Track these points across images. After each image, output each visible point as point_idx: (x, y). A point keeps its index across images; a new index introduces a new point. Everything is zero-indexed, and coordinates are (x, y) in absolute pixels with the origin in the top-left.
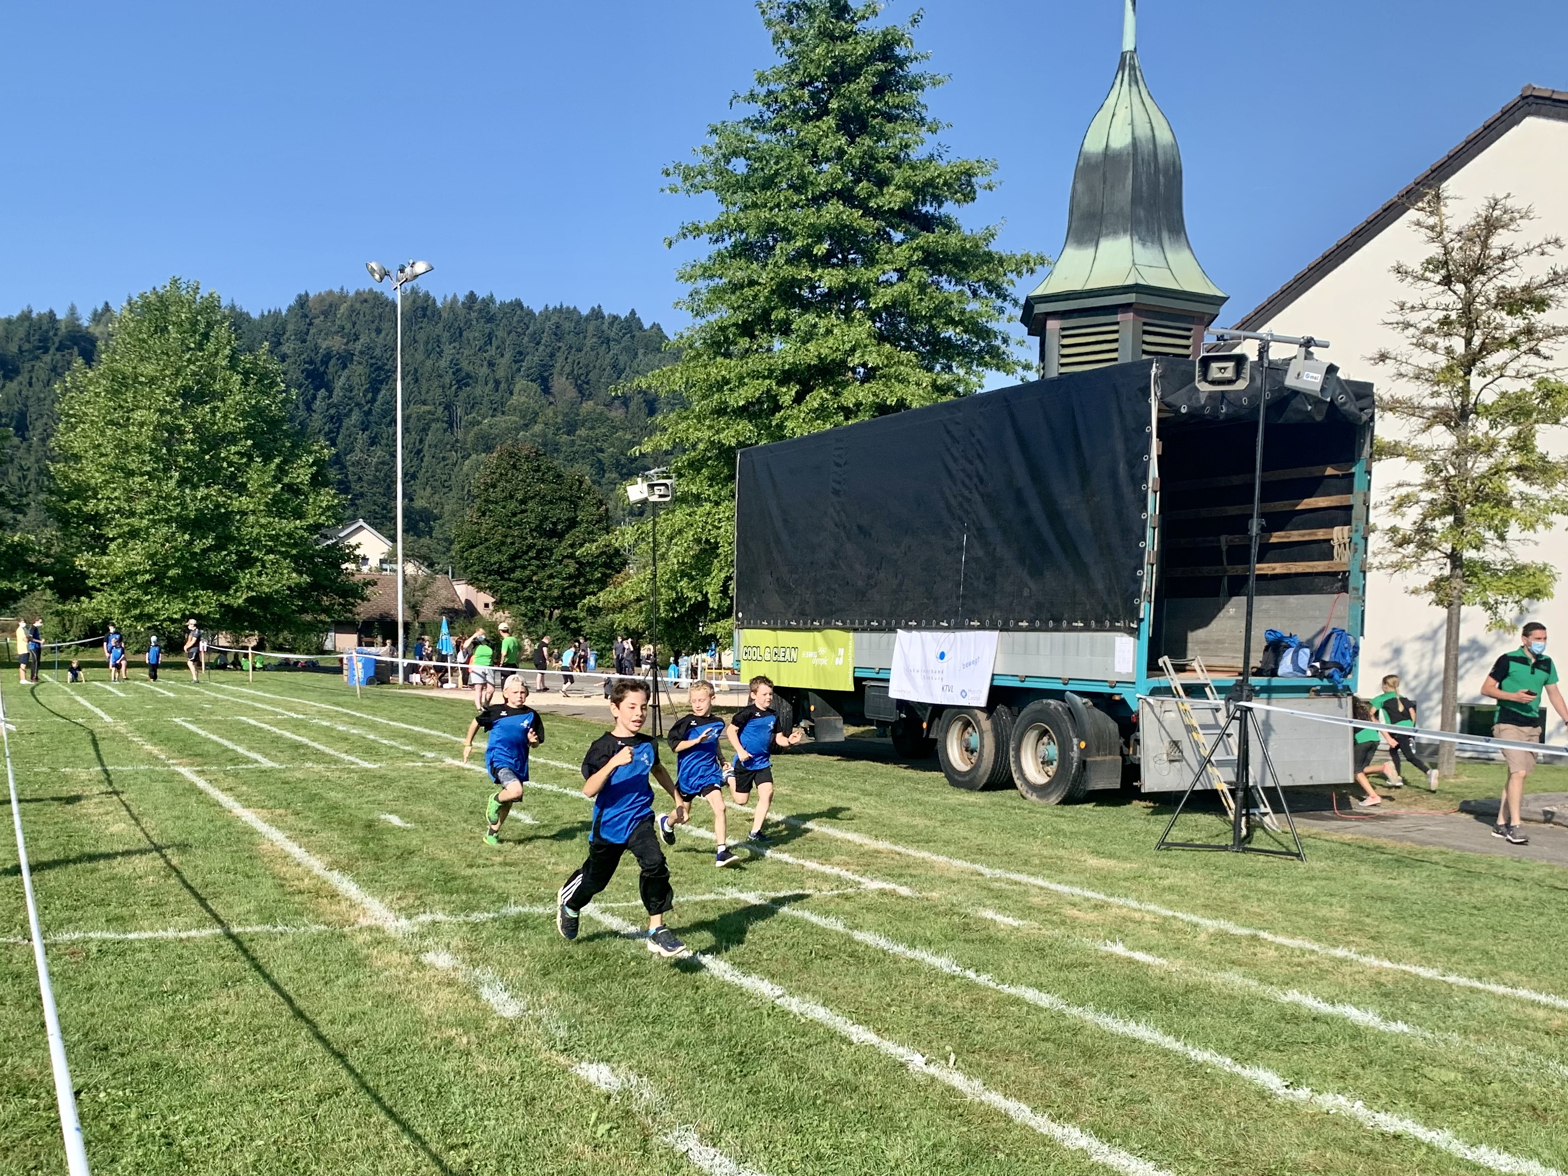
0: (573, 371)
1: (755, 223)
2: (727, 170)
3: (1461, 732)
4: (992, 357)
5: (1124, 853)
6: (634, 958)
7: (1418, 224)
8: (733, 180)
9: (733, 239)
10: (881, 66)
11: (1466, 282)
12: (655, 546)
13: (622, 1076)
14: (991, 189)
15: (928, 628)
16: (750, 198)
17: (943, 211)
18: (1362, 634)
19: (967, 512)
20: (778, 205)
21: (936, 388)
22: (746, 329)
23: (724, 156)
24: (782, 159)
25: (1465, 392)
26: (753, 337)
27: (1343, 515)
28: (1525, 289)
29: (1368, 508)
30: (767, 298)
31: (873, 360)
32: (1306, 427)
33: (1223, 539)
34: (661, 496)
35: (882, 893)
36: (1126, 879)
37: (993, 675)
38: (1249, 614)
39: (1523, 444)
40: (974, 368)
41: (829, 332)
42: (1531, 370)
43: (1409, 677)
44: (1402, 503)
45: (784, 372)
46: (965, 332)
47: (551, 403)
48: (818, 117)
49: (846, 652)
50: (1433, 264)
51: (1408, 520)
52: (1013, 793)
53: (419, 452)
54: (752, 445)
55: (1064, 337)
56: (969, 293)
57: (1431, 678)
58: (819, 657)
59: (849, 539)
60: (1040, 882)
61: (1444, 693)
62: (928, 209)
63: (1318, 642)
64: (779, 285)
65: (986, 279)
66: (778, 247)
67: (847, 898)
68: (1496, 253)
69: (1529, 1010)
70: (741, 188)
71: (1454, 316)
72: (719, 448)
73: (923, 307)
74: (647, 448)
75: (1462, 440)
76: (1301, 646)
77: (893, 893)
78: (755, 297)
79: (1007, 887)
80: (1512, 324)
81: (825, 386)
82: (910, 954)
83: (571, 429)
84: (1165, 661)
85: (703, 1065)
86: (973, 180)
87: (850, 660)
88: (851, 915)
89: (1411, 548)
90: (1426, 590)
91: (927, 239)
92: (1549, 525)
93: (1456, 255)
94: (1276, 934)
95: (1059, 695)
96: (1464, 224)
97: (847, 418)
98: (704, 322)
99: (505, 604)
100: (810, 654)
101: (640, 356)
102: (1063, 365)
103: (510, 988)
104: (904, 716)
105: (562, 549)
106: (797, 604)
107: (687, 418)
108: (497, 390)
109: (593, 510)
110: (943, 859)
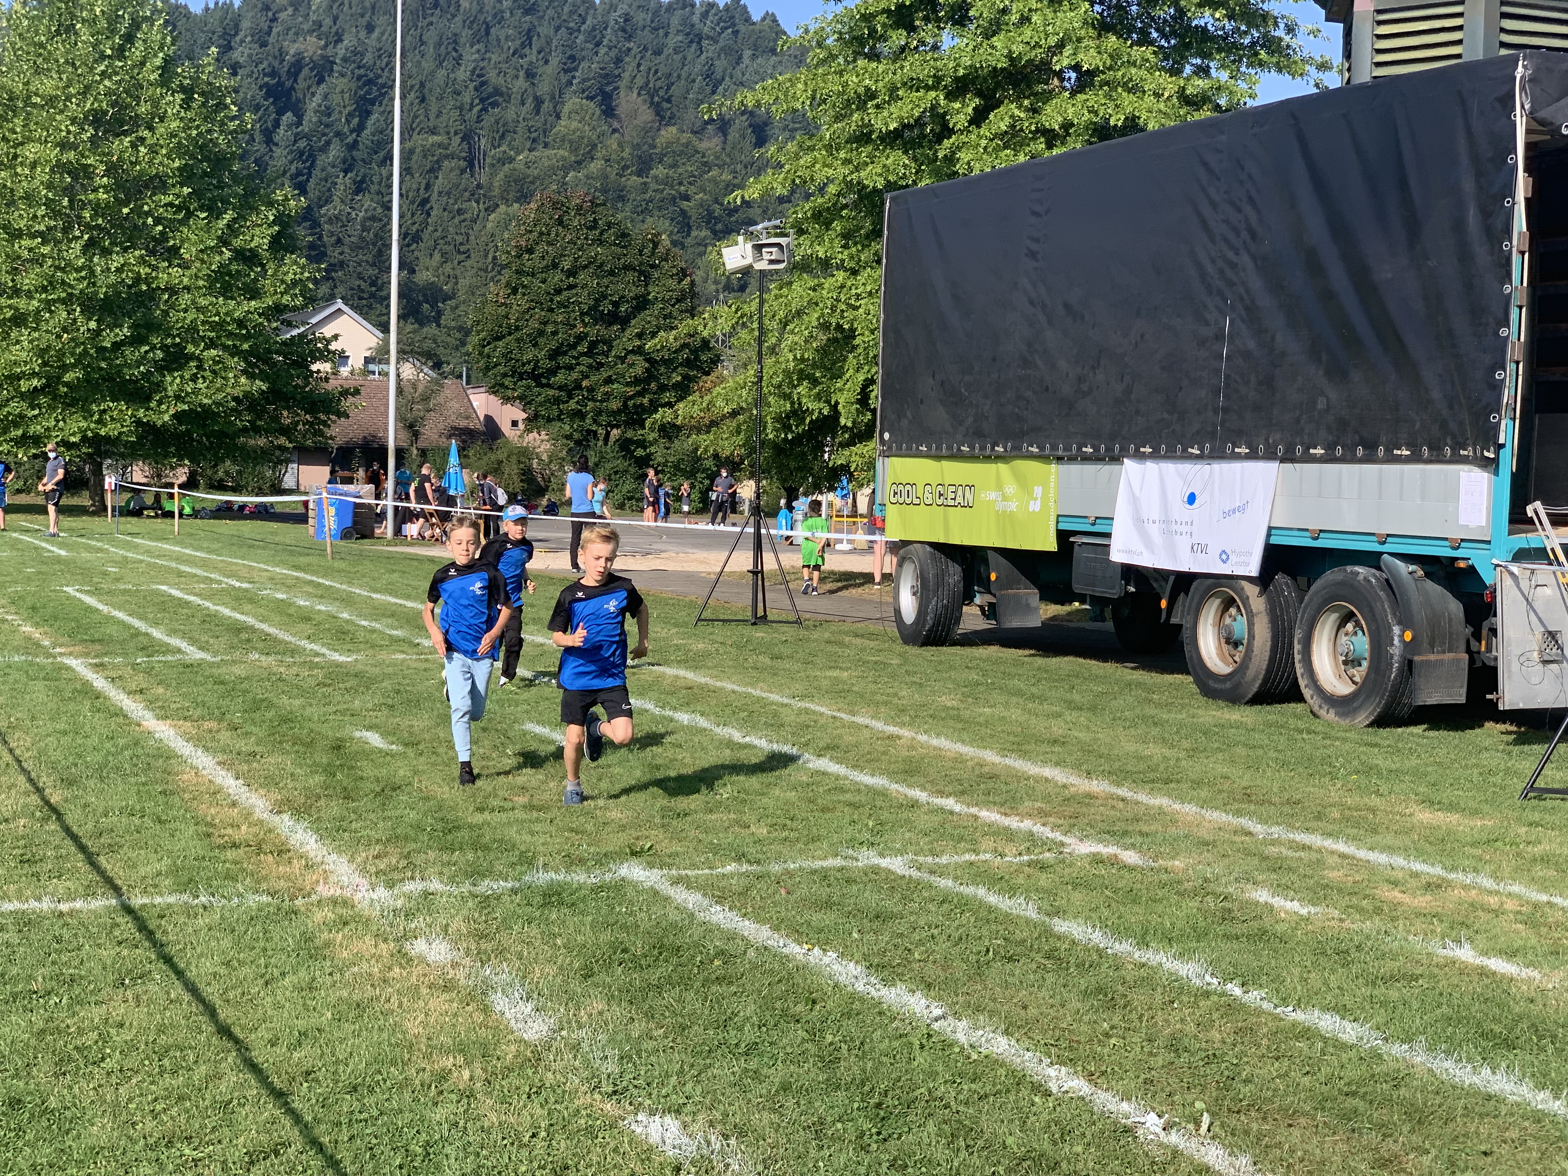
0: (647, 84)
4: (1272, 54)
5: (1473, 804)
12: (761, 334)
13: (699, 1137)
15: (1171, 455)
19: (1231, 284)
21: (1184, 99)
22: (902, 18)
26: (911, 29)
31: (1089, 60)
34: (772, 262)
35: (1097, 860)
36: (1475, 844)
37: (1270, 528)
40: (1243, 69)
41: (1024, 20)
45: (957, 80)
47: (615, 130)
49: (1045, 493)
53: (425, 201)
54: (907, 187)
55: (1380, 23)
58: (1005, 499)
59: (1050, 323)
60: (1341, 847)
67: (1043, 867)
72: (859, 192)
74: (753, 192)
77: (1113, 861)
79: (1291, 854)
81: (1018, 99)
82: (1139, 956)
83: (643, 167)
84: (1536, 508)
85: (821, 1121)
87: (1052, 504)
88: (1050, 893)
97: (1050, 146)
98: (839, 9)
99: (542, 422)
100: (993, 495)
101: (746, 60)
102: (1379, 64)
103: (535, 996)
104: (1132, 589)
105: (626, 340)
106: (970, 419)
107: (812, 149)
108: (538, 113)
109: (672, 283)
110: (1190, 809)
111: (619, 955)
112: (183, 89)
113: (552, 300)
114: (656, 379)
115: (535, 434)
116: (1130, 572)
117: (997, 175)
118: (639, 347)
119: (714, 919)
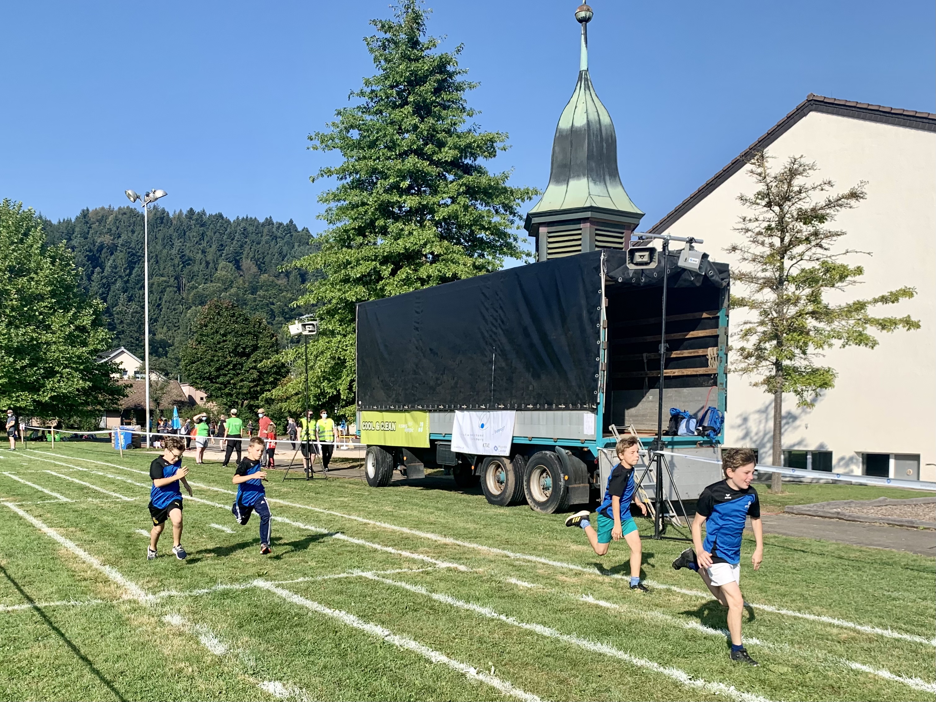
0: (254, 256)
1: (365, 168)
2: (347, 137)
3: (785, 466)
4: (508, 249)
6: (297, 614)
7: (752, 172)
8: (351, 143)
9: (352, 178)
10: (438, 77)
11: (780, 206)
12: (307, 361)
13: (290, 689)
14: (505, 150)
15: (474, 409)
16: (362, 153)
17: (477, 163)
18: (726, 410)
19: (494, 341)
20: (378, 158)
21: (475, 267)
22: (361, 231)
23: (346, 128)
24: (381, 130)
25: (781, 269)
26: (365, 236)
27: (713, 341)
28: (813, 210)
29: (727, 336)
30: (372, 213)
31: (437, 250)
32: (691, 289)
33: (645, 355)
34: (310, 331)
35: (449, 570)
37: (513, 437)
38: (661, 399)
39: (814, 298)
40: (497, 255)
41: (410, 233)
42: (818, 256)
43: (753, 434)
44: (747, 334)
45: (384, 257)
46: (492, 234)
47: (241, 276)
48: (402, 106)
49: (425, 424)
50: (761, 195)
51: (750, 343)
52: (526, 507)
53: (159, 305)
54: (365, 300)
55: (550, 237)
56: (493, 211)
57: (765, 434)
58: (408, 427)
59: (424, 356)
60: (543, 560)
61: (774, 443)
62: (468, 161)
63: (700, 415)
64: (380, 205)
65: (503, 203)
66: (379, 182)
67: (428, 573)
68: (796, 189)
69: (828, 629)
70: (356, 147)
71: (773, 225)
72: (345, 302)
73: (467, 219)
74: (301, 302)
75: (780, 296)
76: (691, 417)
77: (456, 570)
78: (366, 212)
79: (524, 564)
80: (806, 230)
81: (409, 265)
82: (466, 606)
83: (254, 290)
84: (612, 427)
85: (340, 680)
86: (495, 144)
87: (427, 429)
88: (430, 583)
89: (753, 360)
90: (762, 384)
91: (468, 179)
92: (831, 345)
93: (774, 190)
94: (681, 588)
95: (552, 448)
96: (777, 172)
97: (423, 285)
99: (214, 398)
100: (404, 426)
101: (296, 247)
102: (549, 254)
103: (219, 636)
104: (460, 462)
105: (249, 363)
106: (394, 396)
107: (325, 284)
108: (207, 268)
109: (268, 339)
110: (485, 548)
113: (216, 347)
114: (263, 380)
115: (211, 403)
116: (459, 455)
117: (402, 296)
118: (255, 366)
119: (294, 601)
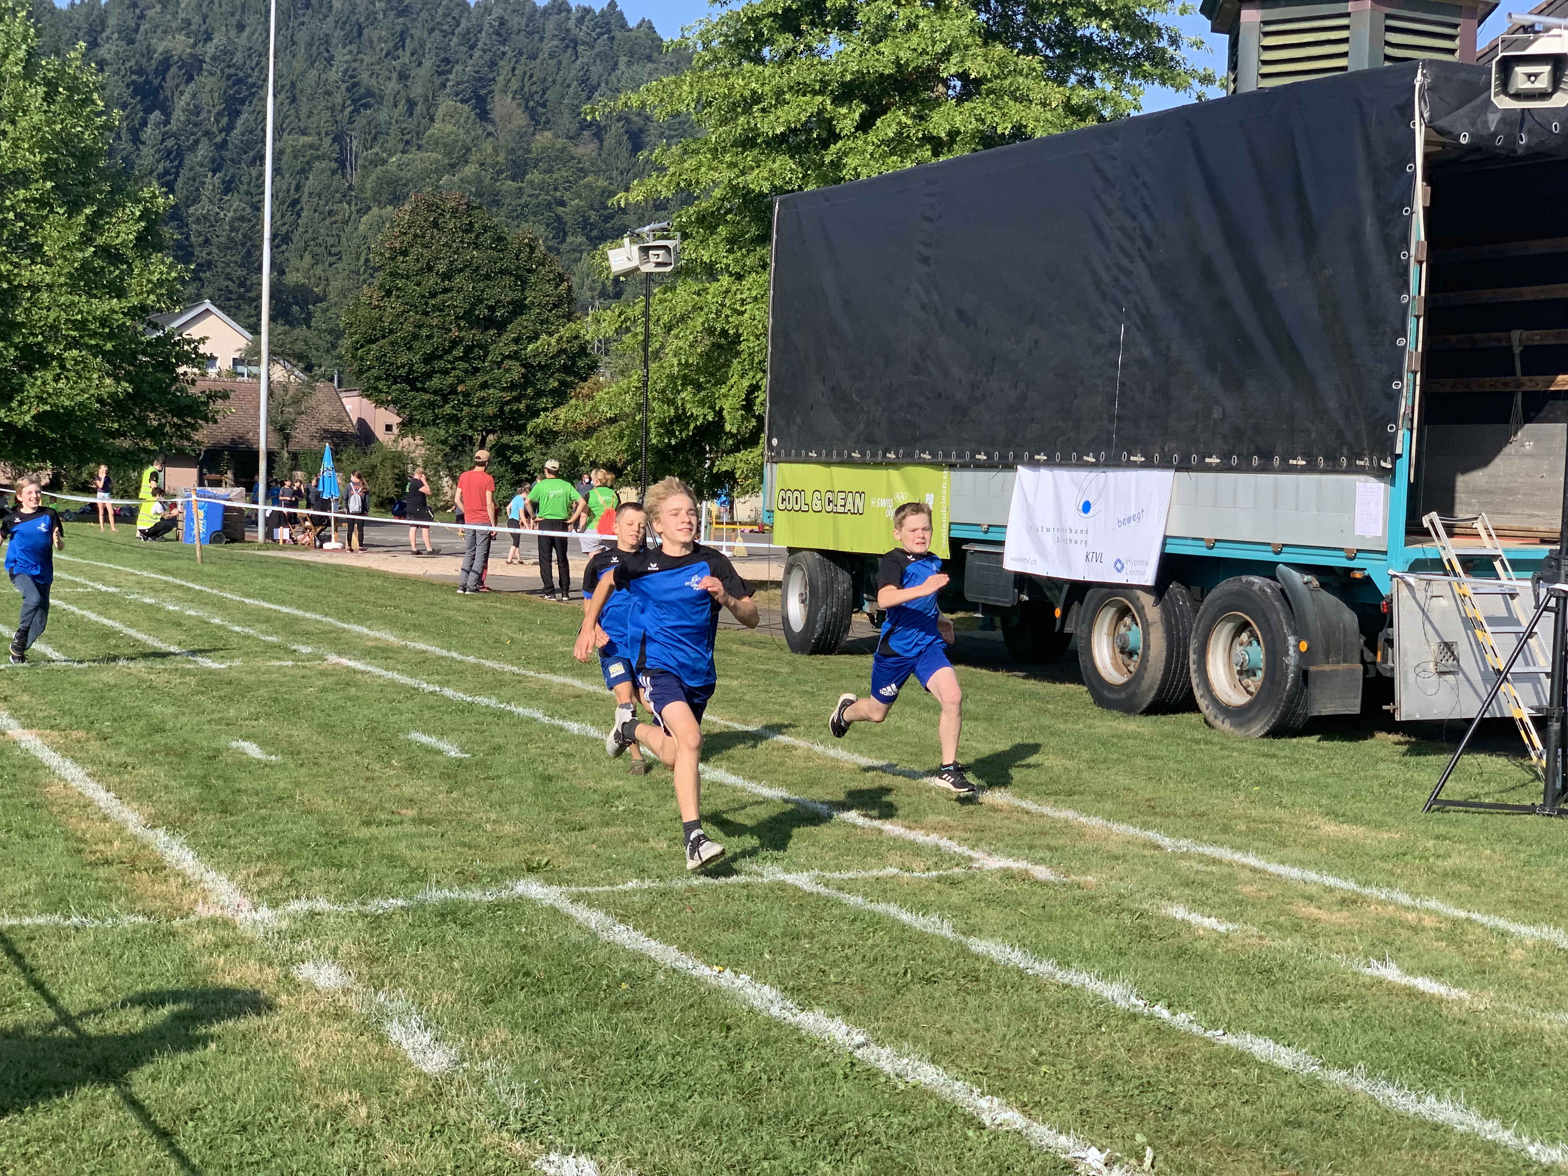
0: (522, 88)
4: (1156, 66)
5: (1377, 816)
6: (627, 976)
12: (646, 338)
15: (1065, 464)
19: (1125, 291)
21: (1071, 109)
31: (976, 68)
33: (1513, 338)
34: (658, 265)
35: (1008, 875)
36: (1384, 858)
37: (1166, 538)
41: (911, 26)
45: (843, 85)
46: (1115, 27)
47: (489, 134)
49: (937, 499)
52: (1192, 718)
53: (295, 202)
54: (793, 191)
55: (1267, 34)
59: (943, 328)
60: (1252, 860)
67: (954, 883)
72: (744, 196)
74: (637, 195)
77: (1025, 876)
79: (1201, 867)
81: (905, 105)
82: (1061, 976)
83: (518, 170)
84: (1431, 519)
88: (963, 910)
97: (936, 154)
98: (725, 11)
99: (417, 426)
100: (883, 502)
102: (1264, 76)
103: (434, 1024)
104: (1026, 598)
105: (503, 345)
106: (863, 426)
107: (696, 152)
108: (411, 115)
109: (549, 288)
110: (1096, 822)
111: (520, 979)
112: (48, 83)
113: (427, 304)
114: (533, 385)
115: (409, 439)
116: (1023, 581)
117: (882, 179)
118: (516, 352)
119: (619, 939)
